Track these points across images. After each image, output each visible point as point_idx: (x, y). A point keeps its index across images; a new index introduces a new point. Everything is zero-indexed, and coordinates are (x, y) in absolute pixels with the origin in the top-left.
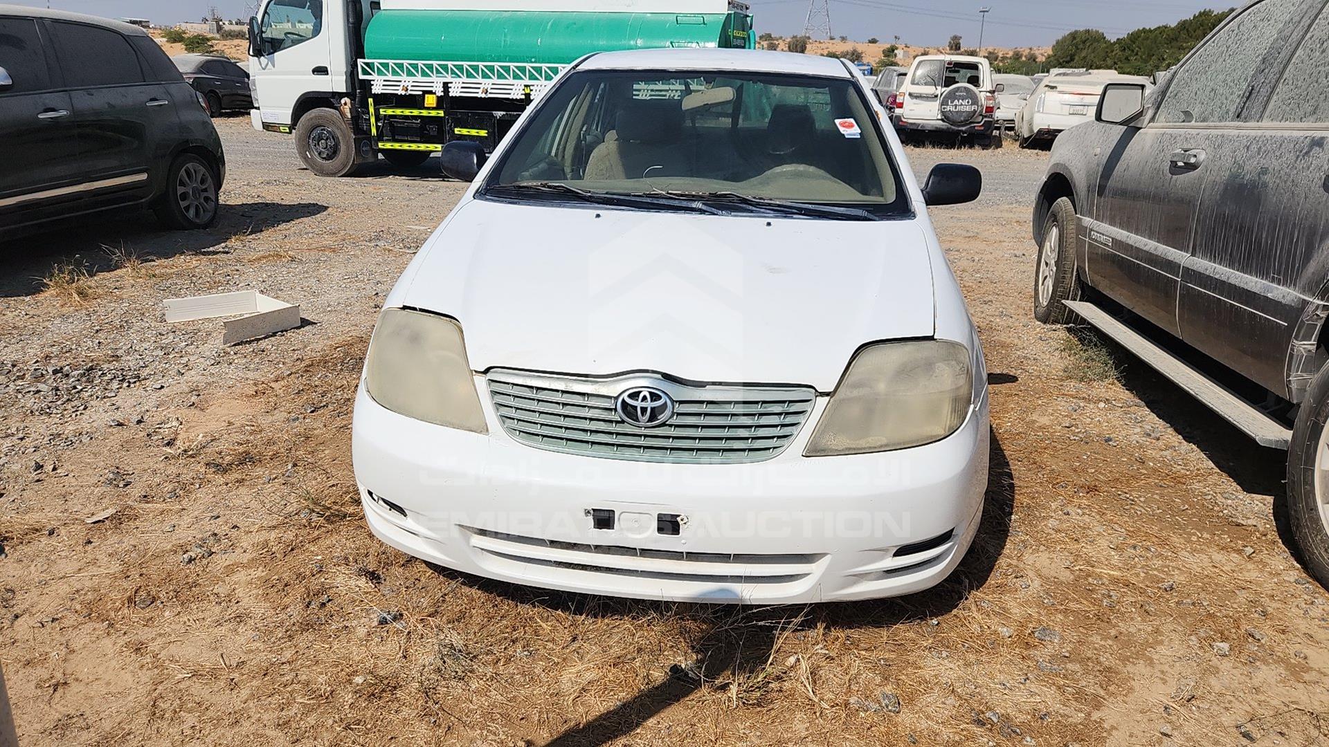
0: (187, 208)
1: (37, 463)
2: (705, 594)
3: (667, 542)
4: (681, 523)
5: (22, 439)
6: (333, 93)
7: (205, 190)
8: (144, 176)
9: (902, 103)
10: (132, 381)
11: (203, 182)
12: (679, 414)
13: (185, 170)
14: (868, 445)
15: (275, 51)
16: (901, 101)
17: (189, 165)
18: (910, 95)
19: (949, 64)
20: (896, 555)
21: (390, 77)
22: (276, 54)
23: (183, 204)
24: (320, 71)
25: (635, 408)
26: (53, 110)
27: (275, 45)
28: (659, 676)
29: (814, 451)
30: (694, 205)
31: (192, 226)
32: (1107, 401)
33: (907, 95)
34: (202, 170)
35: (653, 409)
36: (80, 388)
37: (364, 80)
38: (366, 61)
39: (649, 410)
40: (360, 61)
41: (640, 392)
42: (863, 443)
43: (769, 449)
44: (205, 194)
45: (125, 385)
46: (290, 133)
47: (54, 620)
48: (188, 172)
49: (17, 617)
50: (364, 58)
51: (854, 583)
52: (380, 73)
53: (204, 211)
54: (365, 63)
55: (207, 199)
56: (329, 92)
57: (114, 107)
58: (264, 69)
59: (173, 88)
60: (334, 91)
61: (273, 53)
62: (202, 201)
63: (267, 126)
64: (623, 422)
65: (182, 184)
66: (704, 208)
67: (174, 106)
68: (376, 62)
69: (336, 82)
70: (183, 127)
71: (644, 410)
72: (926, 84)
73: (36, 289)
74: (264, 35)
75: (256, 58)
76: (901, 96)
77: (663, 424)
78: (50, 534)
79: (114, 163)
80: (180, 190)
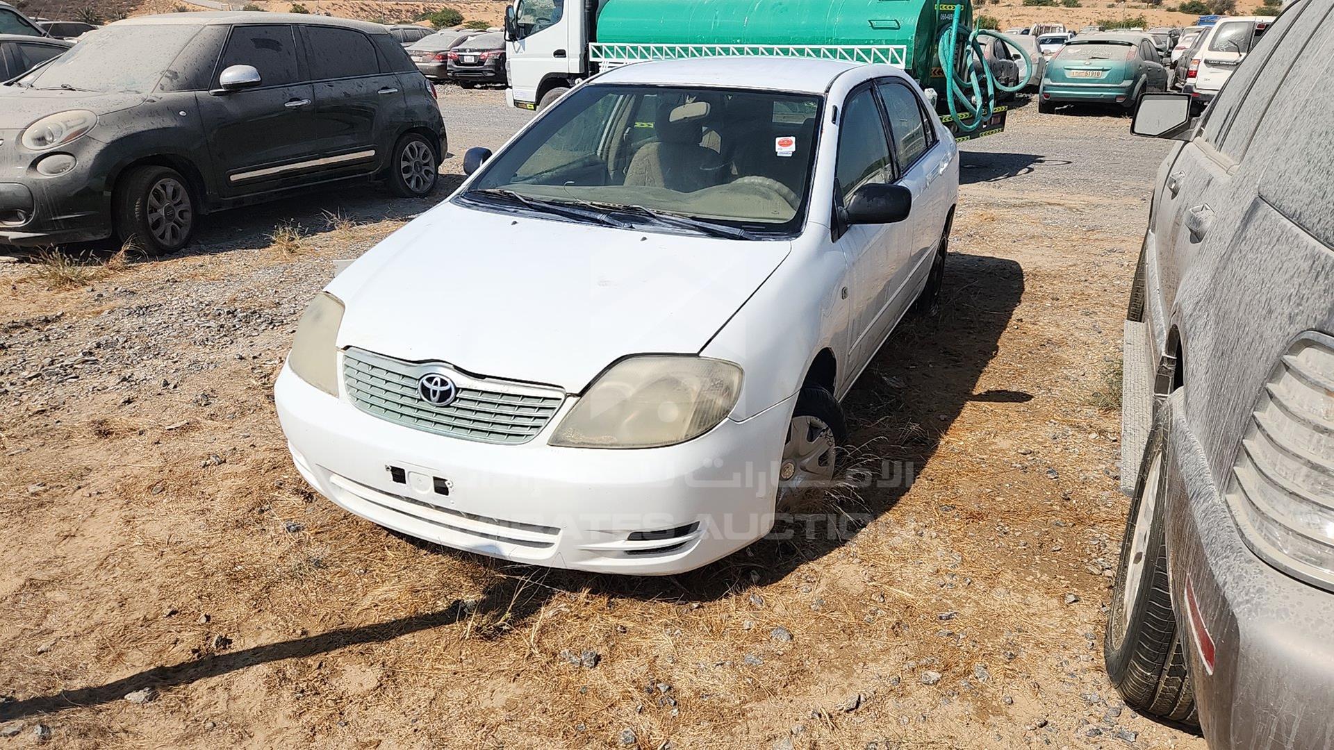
0: (409, 180)
1: (165, 381)
2: (476, 547)
3: (440, 500)
4: (448, 486)
5: (175, 362)
6: (569, 74)
7: (427, 164)
8: (372, 153)
9: (1196, 72)
10: (277, 324)
11: (425, 157)
12: (461, 399)
13: (410, 148)
14: (600, 442)
15: (527, 36)
16: (1194, 69)
17: (413, 144)
18: (1206, 62)
19: (1259, 26)
20: (629, 539)
21: (615, 60)
22: (526, 39)
23: (405, 176)
24: (560, 53)
25: (429, 389)
26: (298, 100)
27: (527, 30)
28: (442, 606)
29: (556, 442)
30: (600, 217)
31: (413, 194)
32: (1101, 432)
33: (1202, 63)
34: (425, 147)
35: (441, 392)
36: (237, 326)
37: (593, 63)
38: (597, 44)
39: (438, 394)
40: (591, 45)
41: (434, 378)
42: (596, 440)
43: (523, 435)
44: (427, 168)
45: (271, 327)
46: (535, 109)
47: (98, 493)
48: (411, 149)
49: (79, 488)
50: (596, 42)
51: (592, 558)
52: (607, 55)
53: (424, 182)
54: (595, 47)
55: (427, 172)
56: (565, 74)
57: (349, 96)
58: (517, 52)
59: (405, 78)
60: (571, 72)
61: (524, 38)
62: (423, 173)
63: (517, 104)
64: (422, 400)
65: (406, 159)
66: (607, 220)
67: (403, 93)
68: (604, 46)
69: (572, 64)
70: (409, 112)
71: (435, 392)
72: (1227, 50)
73: (266, 244)
74: (519, 22)
75: (511, 43)
76: (1195, 63)
77: (448, 406)
78: (140, 434)
79: (349, 141)
80: (404, 164)
